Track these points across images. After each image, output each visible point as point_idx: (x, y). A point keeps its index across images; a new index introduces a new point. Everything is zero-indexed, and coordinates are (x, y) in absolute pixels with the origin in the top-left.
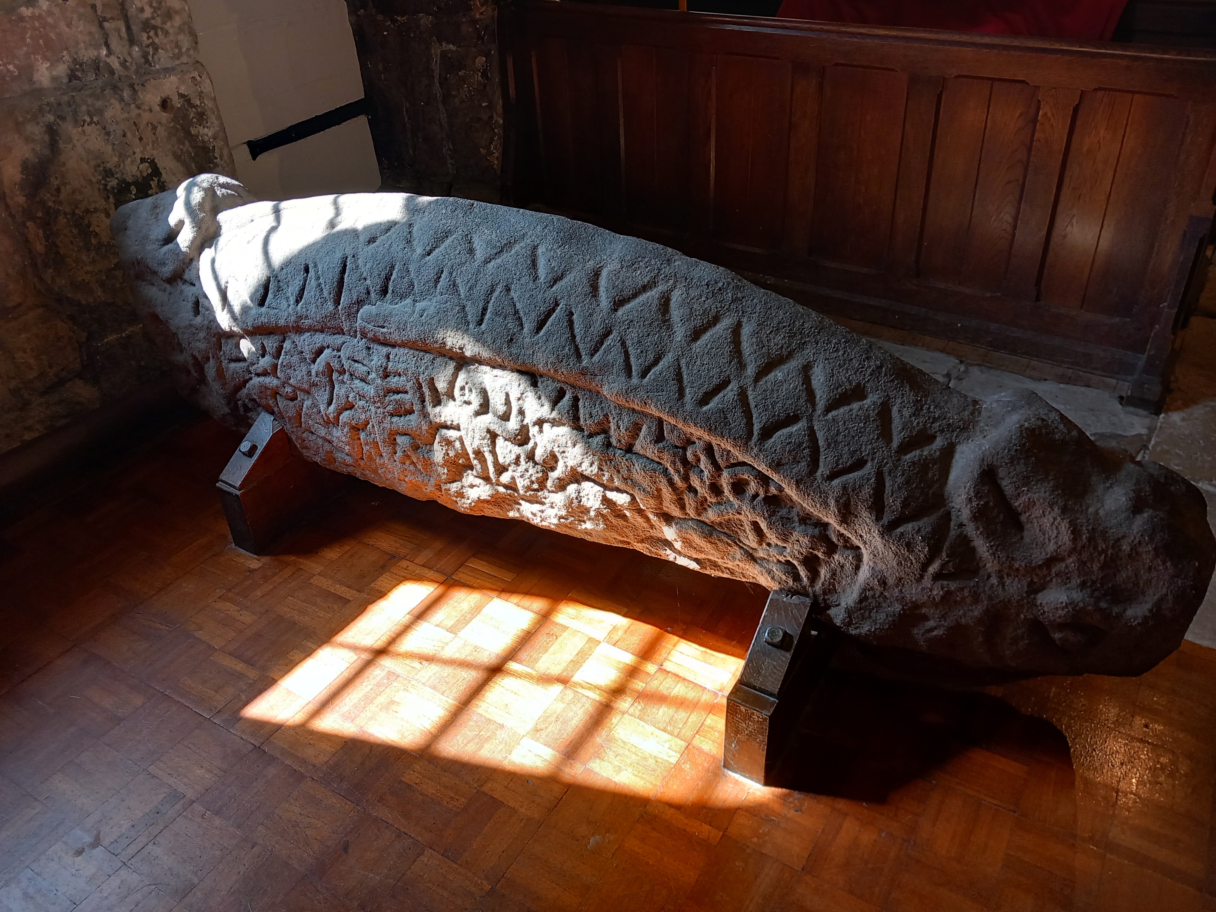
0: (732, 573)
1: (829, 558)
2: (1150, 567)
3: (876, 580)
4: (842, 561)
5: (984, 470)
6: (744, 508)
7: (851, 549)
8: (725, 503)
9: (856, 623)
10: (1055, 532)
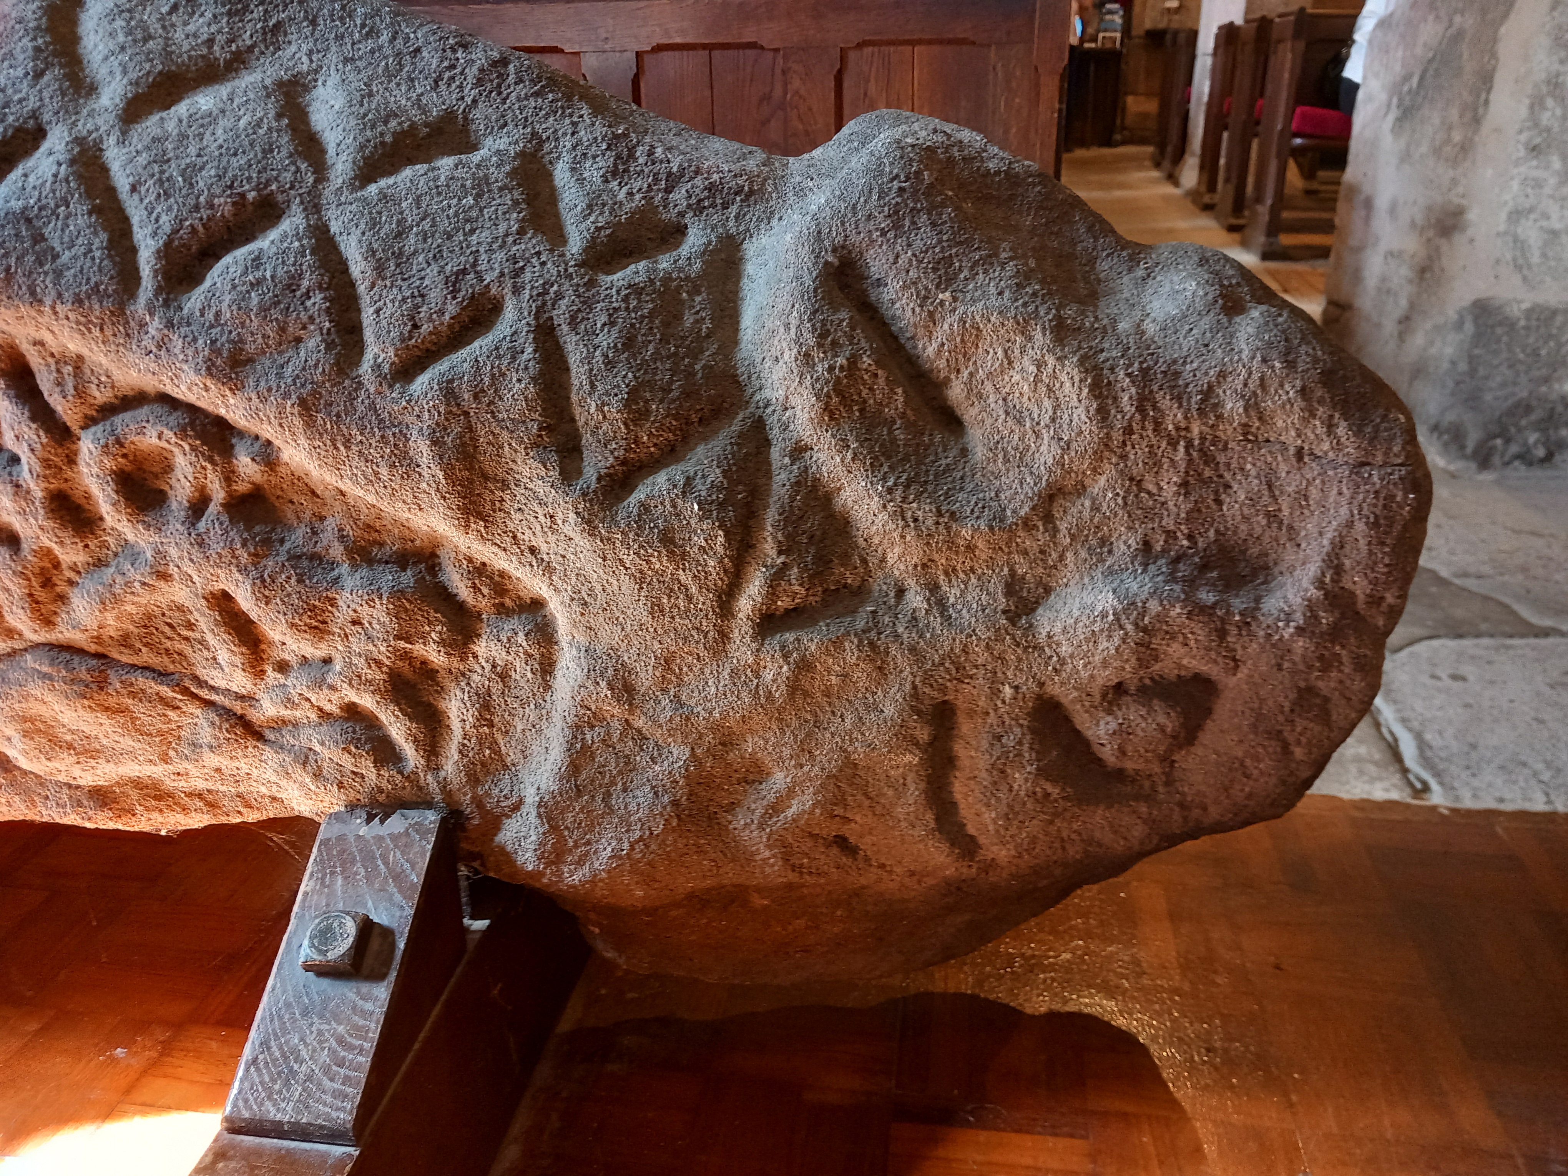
0: (212, 806)
1: (463, 659)
2: (1299, 454)
3: (603, 684)
4: (501, 657)
5: (826, 263)
6: (173, 552)
7: (520, 613)
8: (116, 555)
9: (576, 846)
10: (1047, 404)
